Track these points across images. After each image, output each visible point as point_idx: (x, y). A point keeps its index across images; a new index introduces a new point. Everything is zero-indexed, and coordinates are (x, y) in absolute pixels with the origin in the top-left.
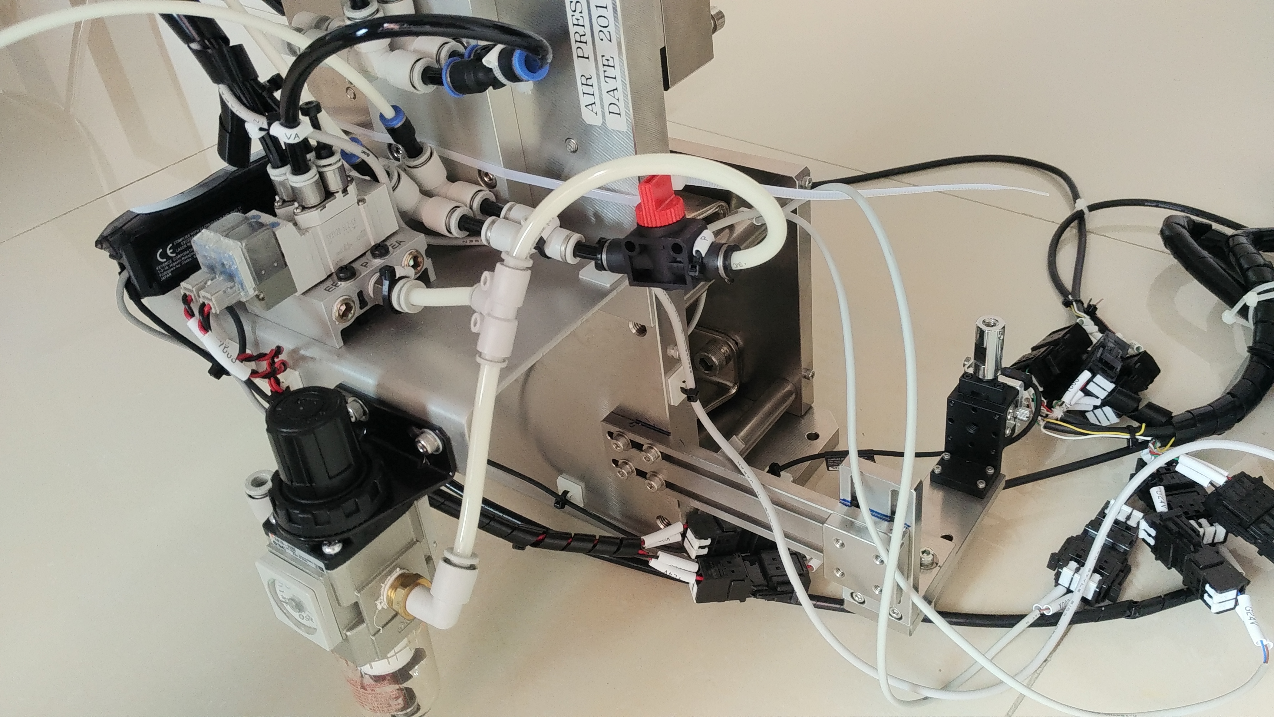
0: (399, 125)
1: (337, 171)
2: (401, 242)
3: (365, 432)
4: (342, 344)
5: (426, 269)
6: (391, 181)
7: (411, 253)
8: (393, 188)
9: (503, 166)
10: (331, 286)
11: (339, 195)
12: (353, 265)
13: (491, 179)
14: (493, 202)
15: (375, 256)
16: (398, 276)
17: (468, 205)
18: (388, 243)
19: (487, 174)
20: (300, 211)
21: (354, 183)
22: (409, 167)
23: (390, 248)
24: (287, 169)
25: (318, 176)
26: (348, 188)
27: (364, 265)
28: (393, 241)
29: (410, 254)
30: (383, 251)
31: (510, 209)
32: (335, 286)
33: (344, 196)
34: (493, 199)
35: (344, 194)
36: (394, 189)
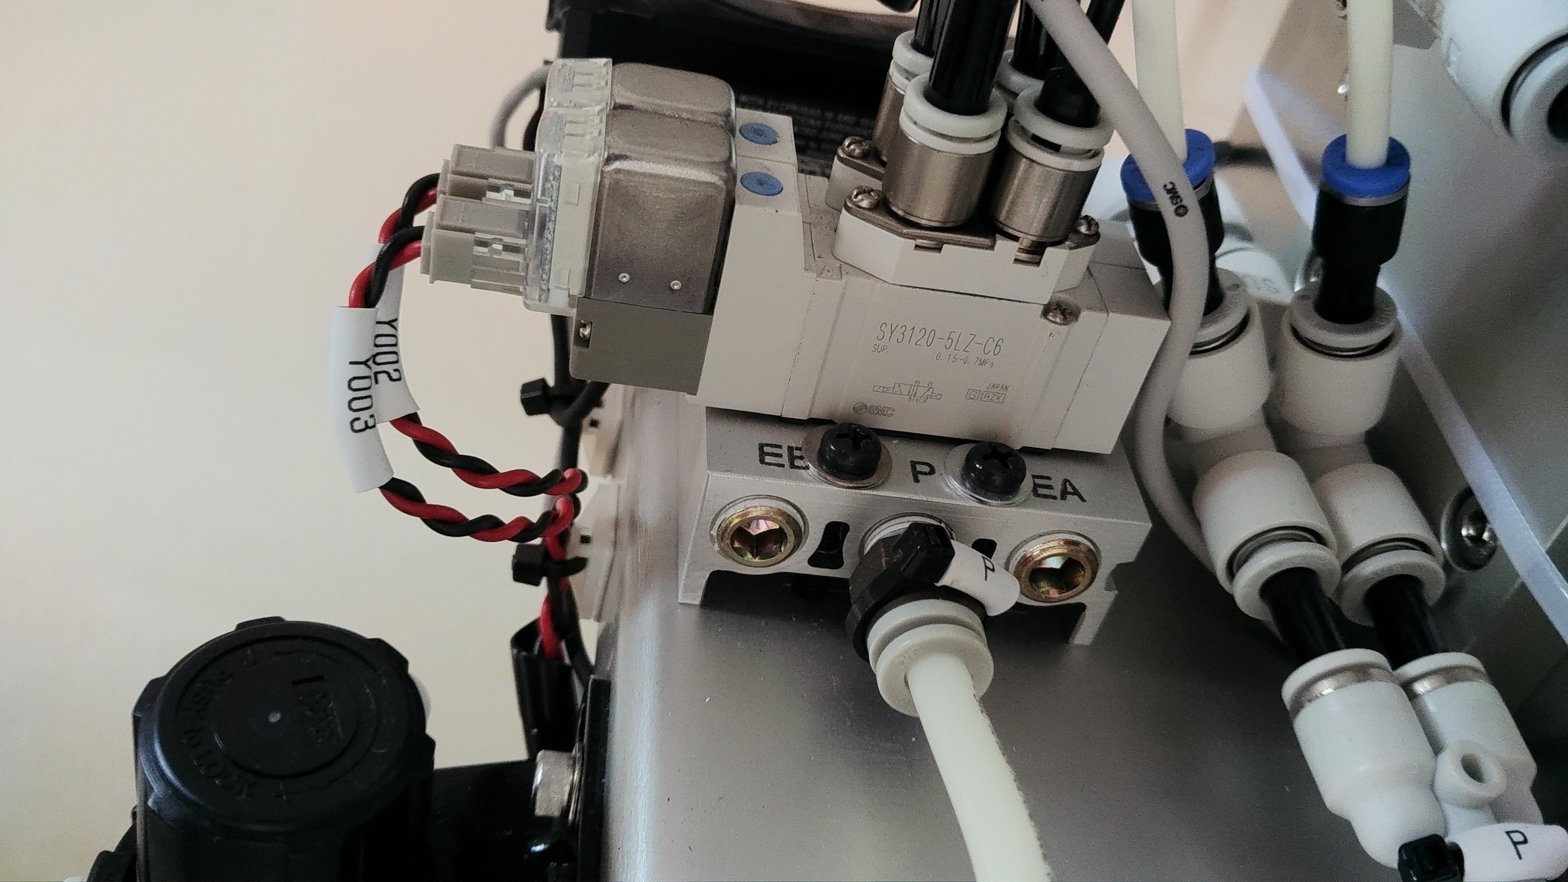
0: (1363, 202)
1: (1058, 177)
2: (1076, 492)
3: (539, 848)
4: (698, 601)
5: (1080, 608)
6: (1202, 326)
7: (1076, 543)
8: (1196, 346)
9: (1548, 545)
10: (784, 452)
11: (1006, 249)
12: (893, 447)
13: (1477, 539)
14: (1421, 600)
15: (967, 474)
16: (947, 580)
17: (1346, 556)
18: (1033, 466)
19: (1480, 519)
20: (865, 204)
21: (1087, 252)
22: (1296, 333)
23: (1027, 485)
24: (924, 64)
25: (990, 146)
26: (1049, 250)
27: (919, 468)
28: (1057, 473)
29: (1068, 543)
30: (998, 479)
31: (1450, 675)
32: (792, 459)
33: (1017, 261)
34: (1433, 593)
35: (1023, 256)
36: (1198, 350)
